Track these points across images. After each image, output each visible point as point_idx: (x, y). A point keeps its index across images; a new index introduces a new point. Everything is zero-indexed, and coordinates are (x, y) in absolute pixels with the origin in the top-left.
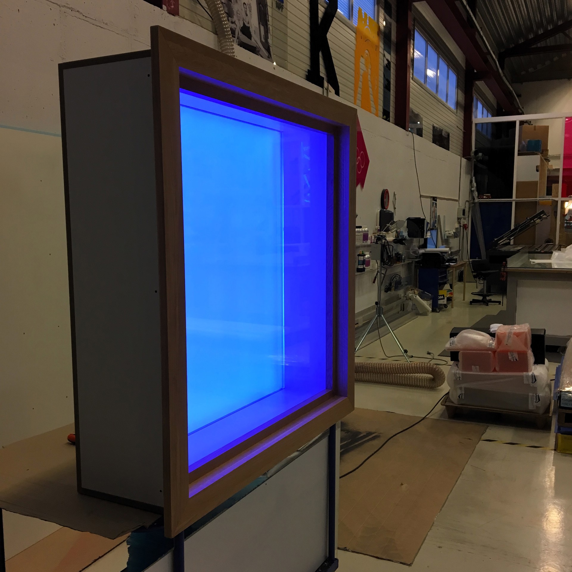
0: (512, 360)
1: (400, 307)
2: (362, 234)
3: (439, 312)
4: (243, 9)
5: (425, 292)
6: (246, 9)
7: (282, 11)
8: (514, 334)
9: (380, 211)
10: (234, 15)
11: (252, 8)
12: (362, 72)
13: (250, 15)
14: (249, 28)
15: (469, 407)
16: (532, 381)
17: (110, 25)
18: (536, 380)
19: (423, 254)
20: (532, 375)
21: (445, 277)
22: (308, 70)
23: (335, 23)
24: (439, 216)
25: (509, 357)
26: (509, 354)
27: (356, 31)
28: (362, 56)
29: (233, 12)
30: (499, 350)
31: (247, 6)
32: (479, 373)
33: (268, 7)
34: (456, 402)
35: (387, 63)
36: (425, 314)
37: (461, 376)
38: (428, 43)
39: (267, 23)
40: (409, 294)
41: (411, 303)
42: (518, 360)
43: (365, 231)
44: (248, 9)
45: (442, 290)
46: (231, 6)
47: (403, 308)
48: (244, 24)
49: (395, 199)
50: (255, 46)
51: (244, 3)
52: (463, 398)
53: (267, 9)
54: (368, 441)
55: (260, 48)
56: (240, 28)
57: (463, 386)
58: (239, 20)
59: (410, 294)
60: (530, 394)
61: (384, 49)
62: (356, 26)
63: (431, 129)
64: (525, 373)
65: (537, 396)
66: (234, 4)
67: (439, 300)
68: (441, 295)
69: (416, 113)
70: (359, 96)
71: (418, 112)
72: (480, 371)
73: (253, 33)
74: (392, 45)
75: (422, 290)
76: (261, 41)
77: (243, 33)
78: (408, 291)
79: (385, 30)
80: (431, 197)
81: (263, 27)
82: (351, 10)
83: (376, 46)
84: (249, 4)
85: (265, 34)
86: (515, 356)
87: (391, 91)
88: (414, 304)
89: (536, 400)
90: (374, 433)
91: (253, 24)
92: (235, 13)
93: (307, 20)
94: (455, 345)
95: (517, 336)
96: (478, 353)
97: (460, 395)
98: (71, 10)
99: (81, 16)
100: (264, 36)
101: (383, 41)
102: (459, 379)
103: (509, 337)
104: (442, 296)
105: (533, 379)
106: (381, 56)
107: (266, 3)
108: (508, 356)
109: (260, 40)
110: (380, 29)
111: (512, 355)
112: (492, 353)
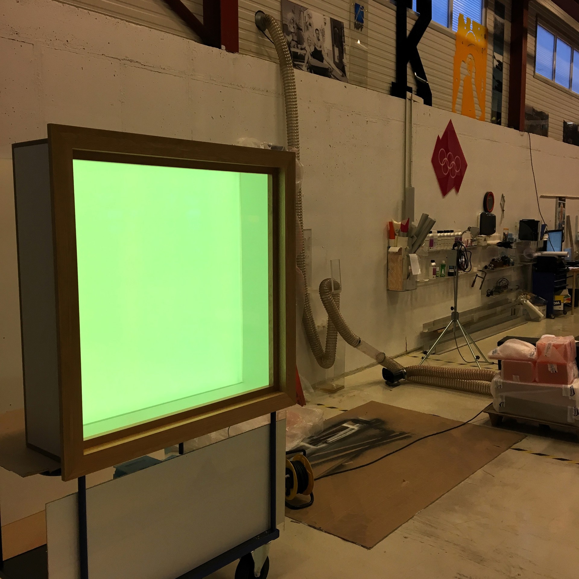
0: (552, 372)
1: (511, 312)
2: (454, 238)
3: (553, 319)
4: (315, 35)
5: (540, 297)
6: (318, 35)
7: (361, 30)
8: (553, 345)
9: (481, 214)
10: (304, 41)
11: (326, 33)
12: (462, 77)
13: (323, 40)
14: (321, 51)
15: (509, 415)
16: (571, 393)
17: (167, 69)
18: (574, 393)
19: (538, 257)
20: (571, 387)
21: (565, 282)
22: (392, 82)
23: (428, 33)
24: (568, 217)
25: (549, 369)
26: (549, 366)
27: (455, 37)
28: (463, 61)
29: (303, 39)
30: (538, 361)
31: (320, 32)
32: (520, 383)
33: (344, 28)
34: (497, 410)
35: (498, 64)
36: (537, 319)
37: (502, 385)
38: (557, 38)
39: (342, 44)
40: (520, 299)
41: (522, 308)
42: (557, 372)
43: (458, 235)
44: (320, 34)
45: (559, 295)
46: (301, 34)
47: (514, 313)
48: (315, 48)
49: (504, 201)
50: (327, 67)
51: (317, 30)
52: (504, 406)
53: (343, 31)
54: (397, 440)
55: (333, 69)
56: (311, 53)
57: (505, 394)
58: (310, 46)
59: (522, 298)
60: (569, 407)
61: (494, 51)
62: (457, 31)
63: (562, 126)
64: (564, 386)
65: (576, 409)
66: (305, 32)
67: (554, 306)
68: (557, 301)
69: (539, 110)
70: (459, 101)
71: (542, 110)
72: (521, 381)
73: (325, 57)
74: (505, 46)
75: (535, 294)
76: (335, 63)
77: (314, 57)
78: (520, 295)
79: (494, 31)
80: (556, 197)
81: (338, 48)
82: (450, 17)
83: (483, 48)
84: (323, 30)
85: (339, 54)
86: (554, 368)
87: (503, 91)
88: (526, 309)
89: (575, 413)
90: (407, 434)
91: (326, 48)
92: (306, 40)
93: (393, 35)
94: (497, 354)
95: (557, 348)
96: (519, 362)
97: (501, 403)
98: (130, 62)
99: (140, 66)
100: (338, 57)
101: (493, 43)
102: (500, 388)
103: (548, 348)
104: (559, 302)
105: (571, 392)
106: (490, 58)
107: (342, 26)
108: (548, 367)
109: (333, 62)
110: (489, 31)
111: (551, 367)
112: (532, 363)
